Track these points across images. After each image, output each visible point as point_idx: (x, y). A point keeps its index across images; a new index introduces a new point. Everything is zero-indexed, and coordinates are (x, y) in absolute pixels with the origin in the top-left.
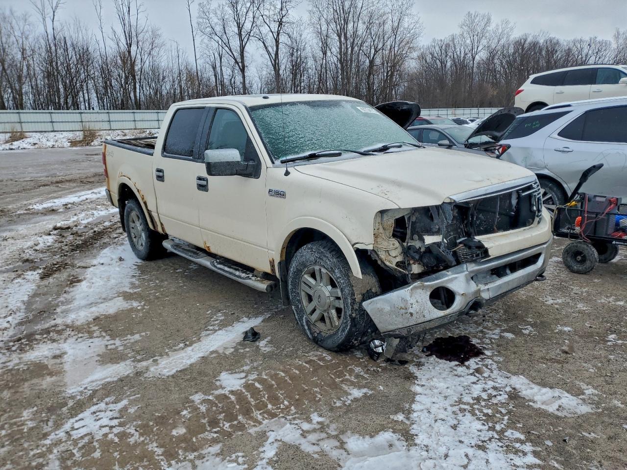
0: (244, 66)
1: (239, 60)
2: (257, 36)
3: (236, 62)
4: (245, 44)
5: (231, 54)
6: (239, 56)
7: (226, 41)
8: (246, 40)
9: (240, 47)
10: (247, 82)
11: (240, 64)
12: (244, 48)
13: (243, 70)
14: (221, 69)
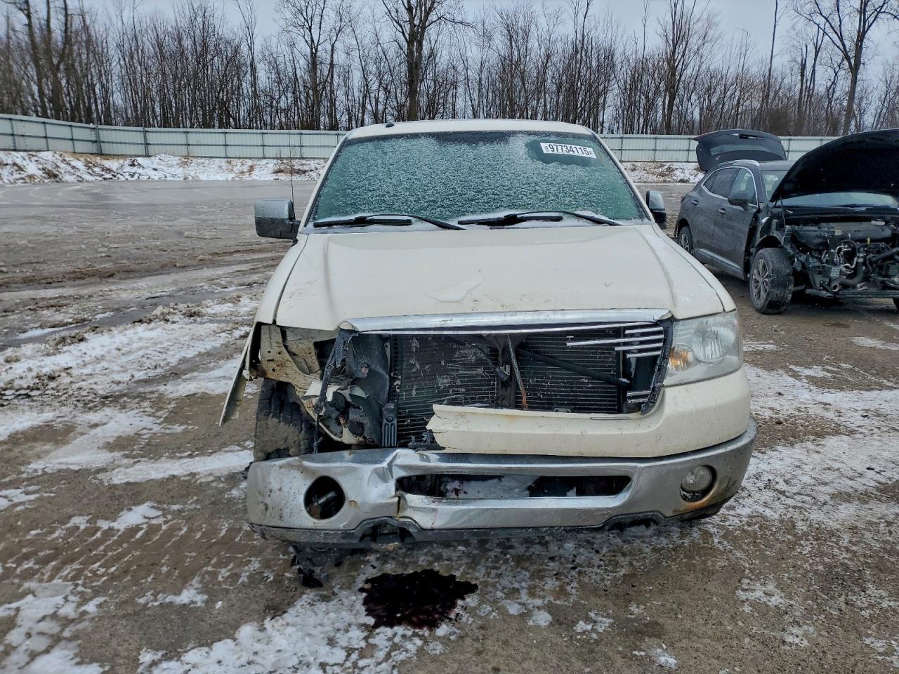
0: (858, 63)
1: (852, 54)
2: (892, 12)
3: (847, 57)
4: (869, 27)
5: (839, 44)
6: (854, 47)
7: (836, 23)
8: (871, 20)
9: (859, 32)
10: (858, 89)
11: (853, 61)
12: (865, 32)
13: (854, 70)
14: (814, 71)
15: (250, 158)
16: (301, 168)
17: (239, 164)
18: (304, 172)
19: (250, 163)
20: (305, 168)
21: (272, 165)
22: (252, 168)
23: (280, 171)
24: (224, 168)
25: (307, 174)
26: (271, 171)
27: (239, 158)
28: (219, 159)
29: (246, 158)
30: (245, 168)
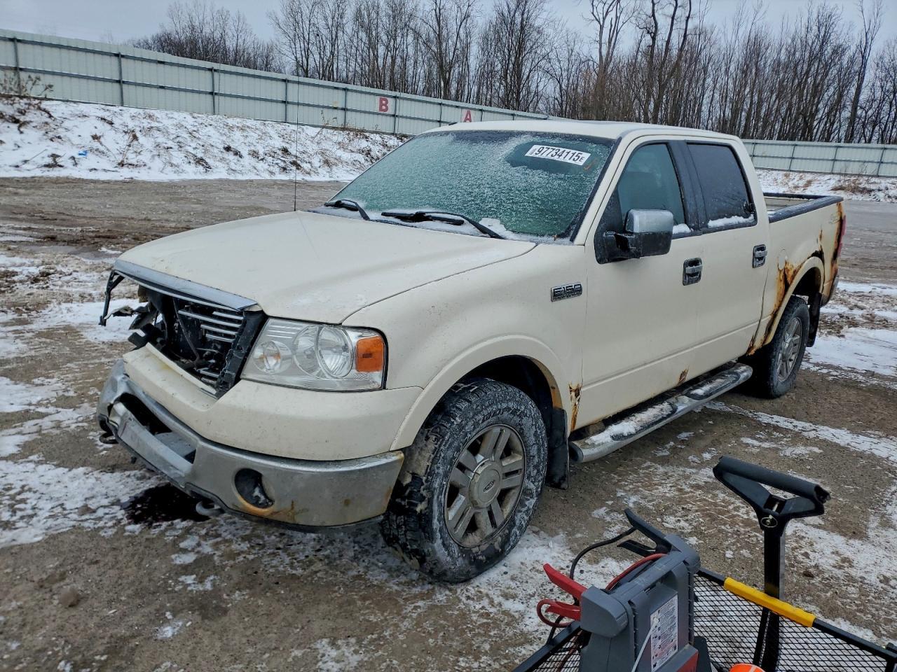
15: (812, 172)
16: (868, 186)
17: (797, 178)
18: (870, 191)
19: (809, 177)
20: (872, 187)
21: (834, 181)
22: (809, 183)
23: (841, 188)
24: (779, 181)
25: (873, 193)
26: (830, 187)
27: (800, 172)
28: (777, 172)
29: (808, 172)
30: (802, 183)
